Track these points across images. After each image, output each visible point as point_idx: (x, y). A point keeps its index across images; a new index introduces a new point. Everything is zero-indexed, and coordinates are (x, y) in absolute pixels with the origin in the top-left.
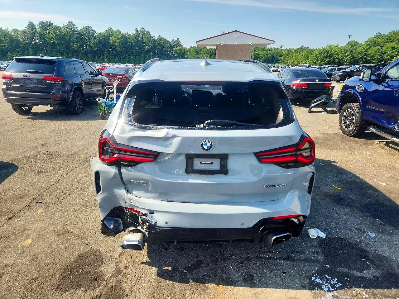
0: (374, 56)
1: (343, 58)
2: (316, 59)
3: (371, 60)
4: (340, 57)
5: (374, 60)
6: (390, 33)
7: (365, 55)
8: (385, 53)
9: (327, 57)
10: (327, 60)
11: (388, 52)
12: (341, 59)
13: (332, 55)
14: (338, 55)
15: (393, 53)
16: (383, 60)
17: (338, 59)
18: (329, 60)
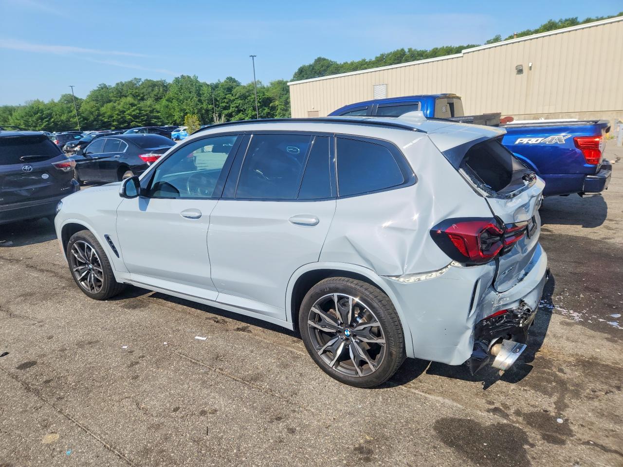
0: (111, 116)
1: (68, 120)
2: (25, 124)
3: (109, 122)
4: (64, 118)
5: (113, 121)
6: (117, 84)
7: (99, 115)
8: (125, 112)
9: (42, 119)
10: (45, 124)
11: (127, 111)
12: (67, 121)
13: (50, 116)
14: (60, 116)
15: (134, 111)
16: (125, 122)
17: (62, 121)
18: (48, 124)
